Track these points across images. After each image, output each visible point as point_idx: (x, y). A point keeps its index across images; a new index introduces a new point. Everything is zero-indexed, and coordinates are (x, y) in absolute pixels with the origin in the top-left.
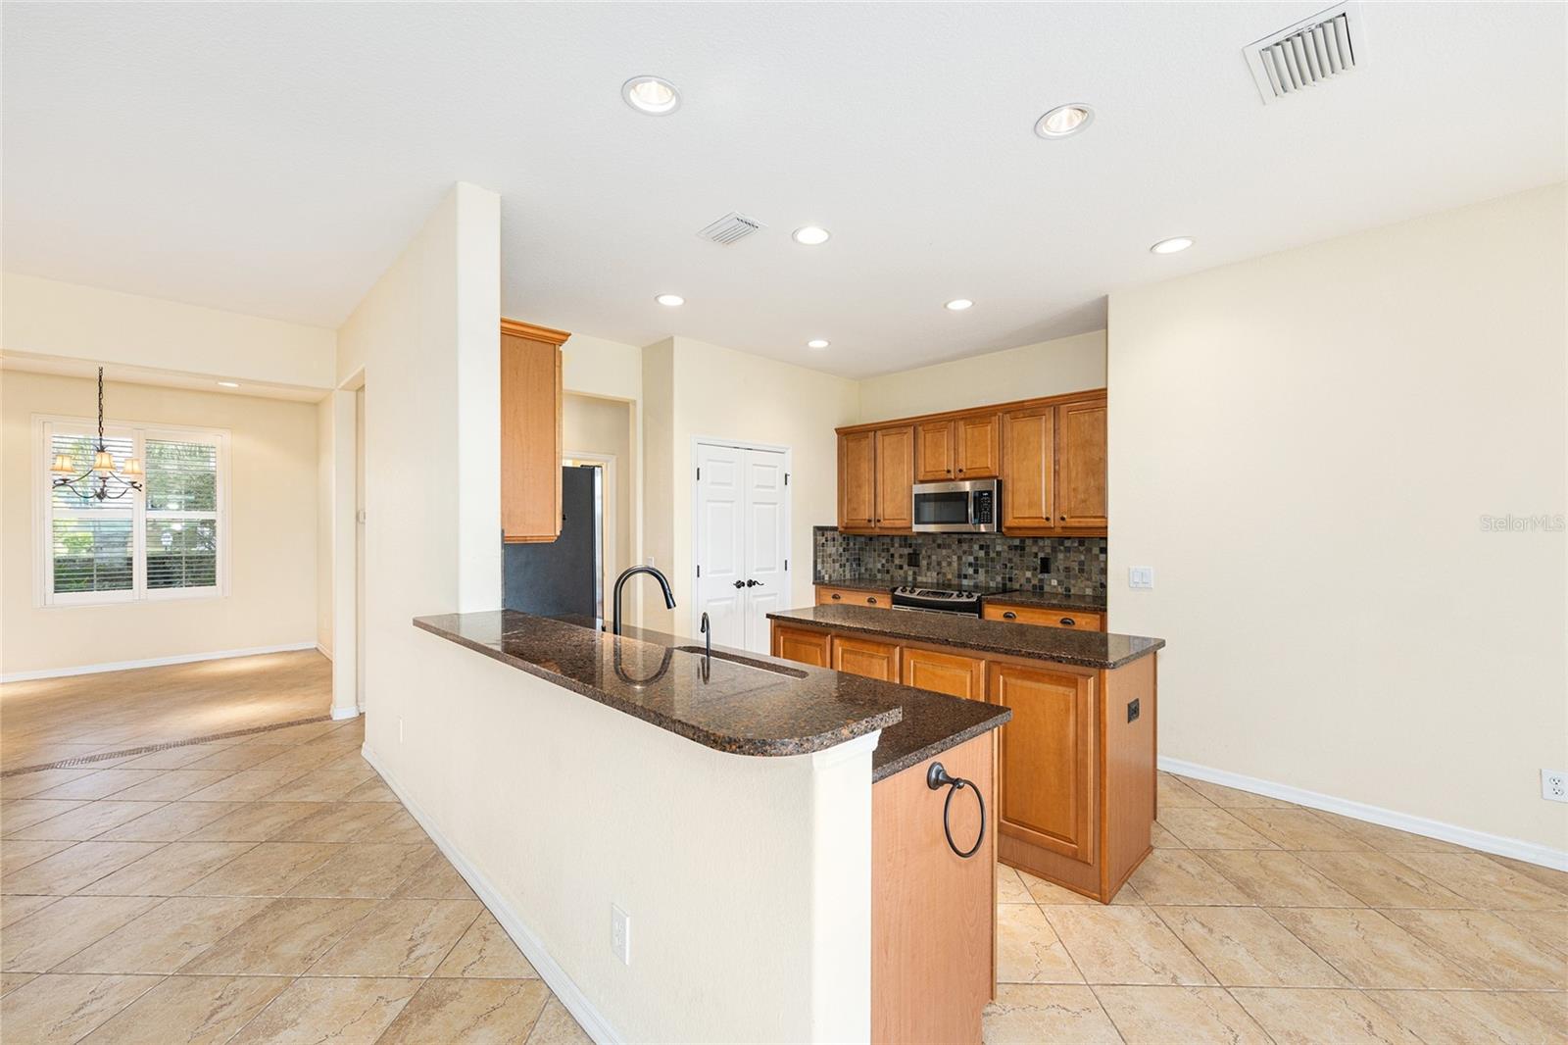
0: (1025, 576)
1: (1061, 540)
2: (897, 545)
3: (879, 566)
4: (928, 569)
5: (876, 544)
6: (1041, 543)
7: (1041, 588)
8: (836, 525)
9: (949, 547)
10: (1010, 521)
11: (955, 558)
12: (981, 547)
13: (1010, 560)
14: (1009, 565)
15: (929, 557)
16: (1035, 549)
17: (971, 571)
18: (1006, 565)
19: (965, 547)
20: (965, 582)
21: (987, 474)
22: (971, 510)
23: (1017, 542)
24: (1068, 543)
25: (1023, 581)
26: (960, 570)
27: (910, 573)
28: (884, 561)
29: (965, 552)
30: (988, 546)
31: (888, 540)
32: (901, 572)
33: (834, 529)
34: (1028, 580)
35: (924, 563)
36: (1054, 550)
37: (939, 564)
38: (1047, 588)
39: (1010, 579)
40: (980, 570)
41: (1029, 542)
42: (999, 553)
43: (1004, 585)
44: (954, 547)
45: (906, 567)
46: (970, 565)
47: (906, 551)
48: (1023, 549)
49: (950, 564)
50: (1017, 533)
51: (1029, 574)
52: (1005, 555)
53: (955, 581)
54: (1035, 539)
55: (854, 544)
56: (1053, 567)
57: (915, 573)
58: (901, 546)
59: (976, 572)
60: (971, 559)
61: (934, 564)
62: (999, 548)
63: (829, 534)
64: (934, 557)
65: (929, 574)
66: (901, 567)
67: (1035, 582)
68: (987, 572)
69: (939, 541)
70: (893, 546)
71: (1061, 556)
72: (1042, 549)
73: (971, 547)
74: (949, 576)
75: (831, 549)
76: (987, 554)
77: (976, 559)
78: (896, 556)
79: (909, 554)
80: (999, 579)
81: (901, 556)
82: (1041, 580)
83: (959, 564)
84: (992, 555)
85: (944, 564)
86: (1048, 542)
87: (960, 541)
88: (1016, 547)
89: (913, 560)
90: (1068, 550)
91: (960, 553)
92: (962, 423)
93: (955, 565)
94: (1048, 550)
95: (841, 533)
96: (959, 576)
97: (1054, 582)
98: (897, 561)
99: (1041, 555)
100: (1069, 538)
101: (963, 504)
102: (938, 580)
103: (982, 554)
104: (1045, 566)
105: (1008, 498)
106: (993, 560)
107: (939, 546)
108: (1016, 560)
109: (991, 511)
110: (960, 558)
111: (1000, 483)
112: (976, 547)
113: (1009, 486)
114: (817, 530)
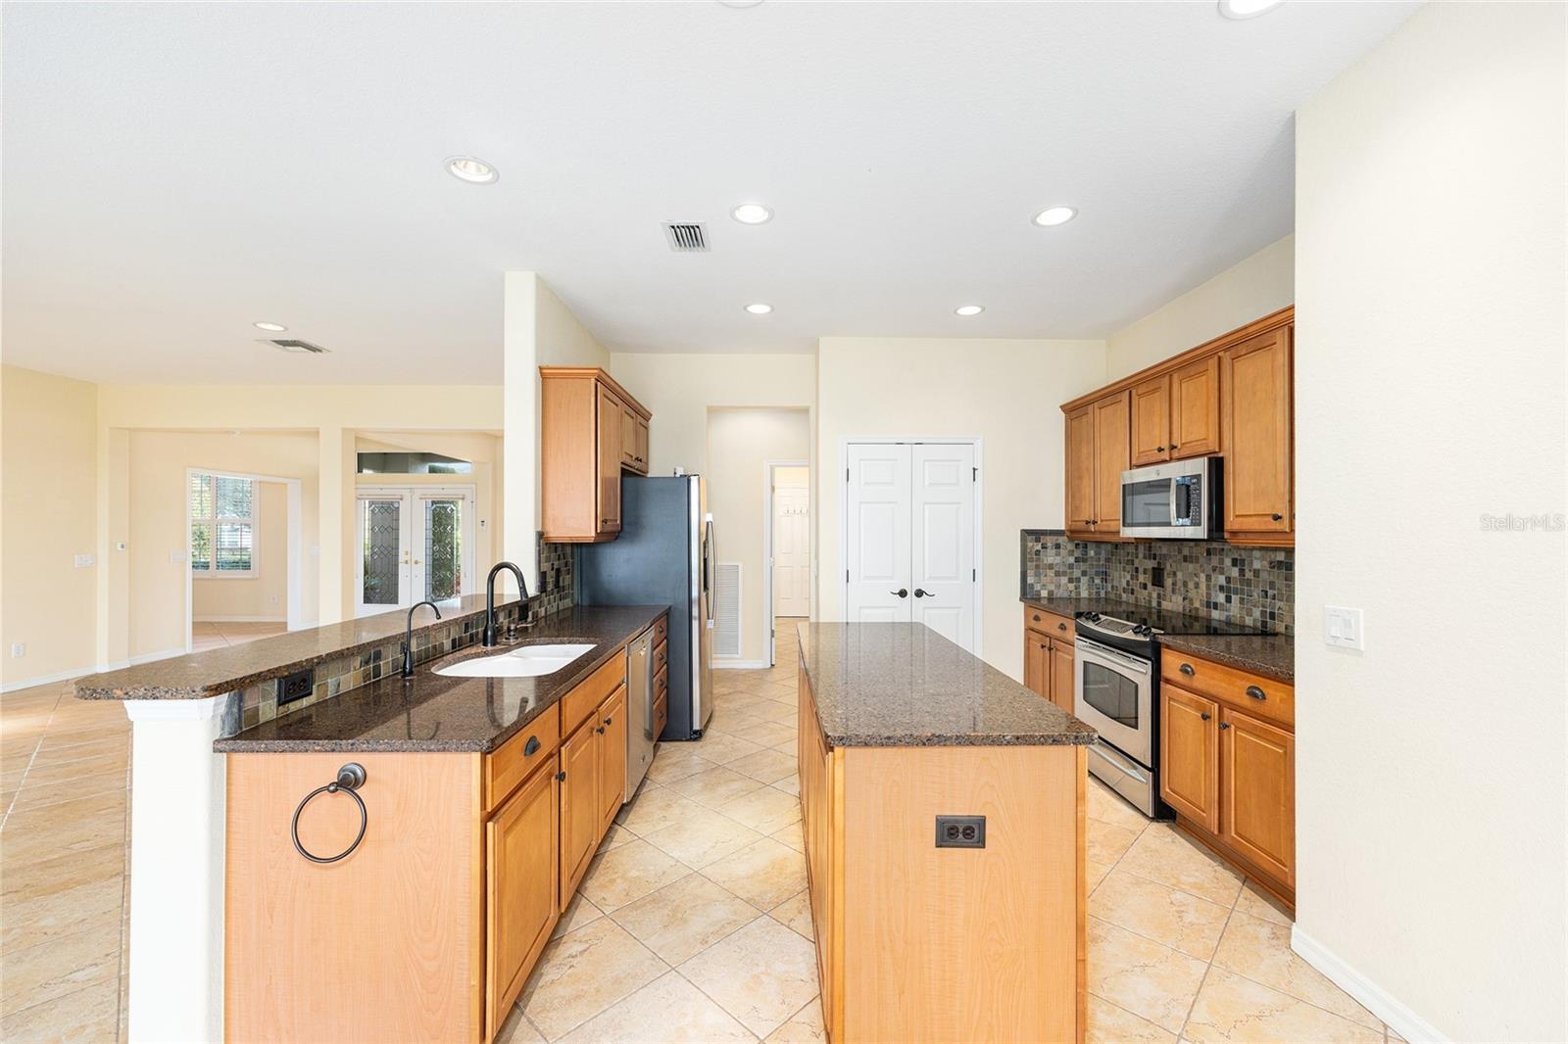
2: (1141, 556)
4: (1173, 591)
5: (1121, 554)
8: (1063, 528)
10: (1231, 521)
11: (1203, 577)
12: (1235, 562)
13: (1272, 585)
14: (1270, 593)
15: (1175, 574)
17: (1221, 598)
18: (1266, 592)
20: (1216, 614)
21: (1204, 450)
22: (1174, 508)
26: (1209, 595)
27: (1155, 595)
28: (1129, 577)
29: (1214, 570)
30: (1244, 560)
31: (1132, 549)
32: (1145, 592)
33: (1058, 533)
35: (1168, 582)
37: (1185, 584)
39: (1272, 616)
40: (1233, 596)
42: (1256, 573)
43: (1264, 624)
45: (1149, 585)
46: (1221, 588)
47: (1151, 564)
49: (1197, 586)
52: (1264, 575)
53: (1203, 612)
55: (1096, 553)
57: (1159, 596)
58: (1145, 558)
59: (1228, 600)
60: (1222, 580)
61: (1180, 584)
62: (1257, 565)
63: (1049, 540)
64: (1179, 575)
65: (1174, 598)
66: (1145, 587)
68: (1242, 600)
69: (1186, 551)
70: (1137, 557)
73: (1222, 561)
74: (1197, 604)
75: (1052, 558)
76: (1242, 572)
77: (1228, 580)
78: (1141, 570)
79: (1153, 568)
80: (1257, 613)
81: (1145, 571)
83: (1208, 587)
84: (1249, 575)
85: (1191, 585)
87: (1209, 552)
88: (1280, 562)
89: (1158, 578)
91: (1208, 568)
92: (1176, 375)
93: (1203, 587)
95: (1071, 539)
96: (1208, 605)
98: (1142, 578)
102: (1184, 610)
103: (1235, 572)
105: (1229, 485)
106: (1249, 583)
107: (1185, 559)
109: (1202, 508)
110: (1208, 578)
111: (1217, 466)
112: (1228, 562)
113: (1228, 467)
114: (1026, 534)
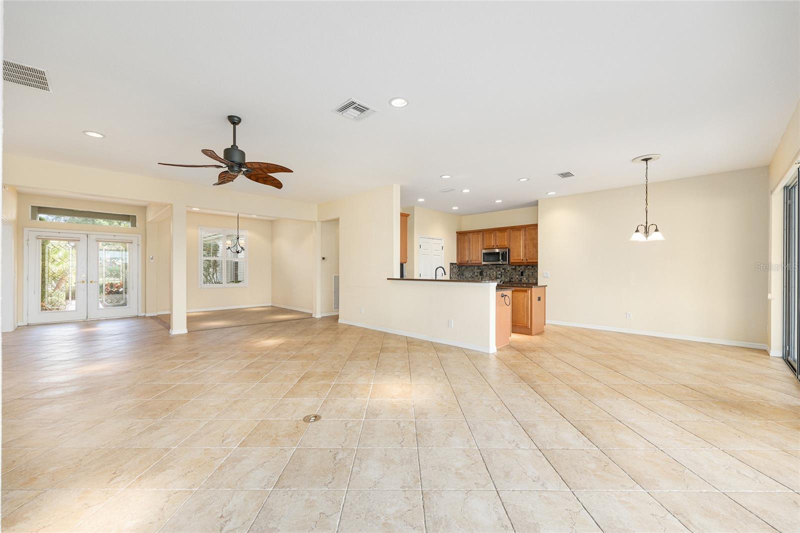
0: (516, 277)
1: (527, 266)
3: (470, 276)
5: (469, 269)
6: (521, 267)
7: (521, 281)
8: (456, 262)
9: (493, 269)
10: (512, 261)
11: (495, 272)
12: (503, 269)
15: (486, 272)
16: (519, 269)
17: (500, 276)
18: (511, 274)
19: (498, 269)
21: (505, 247)
22: (500, 258)
23: (514, 267)
24: (529, 267)
25: (516, 279)
26: (496, 276)
28: (471, 274)
29: (498, 271)
31: (473, 267)
33: (456, 264)
34: (517, 278)
35: (485, 274)
36: (525, 269)
37: (490, 274)
38: (522, 281)
40: (503, 276)
41: (517, 267)
42: (508, 271)
43: (510, 280)
44: (495, 269)
45: (479, 276)
46: (500, 274)
47: (479, 271)
48: (516, 269)
49: (493, 274)
50: (514, 264)
51: (517, 277)
52: (510, 271)
54: (519, 266)
55: (462, 269)
56: (524, 274)
57: (482, 278)
58: (477, 269)
59: (501, 276)
60: (500, 273)
61: (488, 274)
62: (508, 269)
63: (454, 265)
64: (488, 272)
65: (487, 277)
66: (477, 276)
67: (519, 279)
68: (505, 276)
69: (490, 267)
70: (474, 269)
71: (527, 271)
72: (521, 269)
75: (455, 270)
76: (505, 271)
77: (501, 273)
80: (508, 278)
81: (477, 272)
82: (521, 278)
84: (507, 271)
86: (523, 267)
87: (496, 267)
88: (514, 269)
89: (482, 273)
90: (529, 269)
92: (497, 232)
93: (495, 274)
94: (523, 269)
96: (496, 278)
97: (525, 279)
98: (476, 274)
99: (521, 271)
100: (529, 265)
101: (498, 256)
103: (503, 271)
104: (522, 275)
105: (511, 254)
106: (507, 273)
107: (490, 269)
108: (514, 272)
109: (506, 258)
110: (496, 272)
111: (509, 249)
112: (501, 269)
113: (511, 250)
114: (451, 264)
